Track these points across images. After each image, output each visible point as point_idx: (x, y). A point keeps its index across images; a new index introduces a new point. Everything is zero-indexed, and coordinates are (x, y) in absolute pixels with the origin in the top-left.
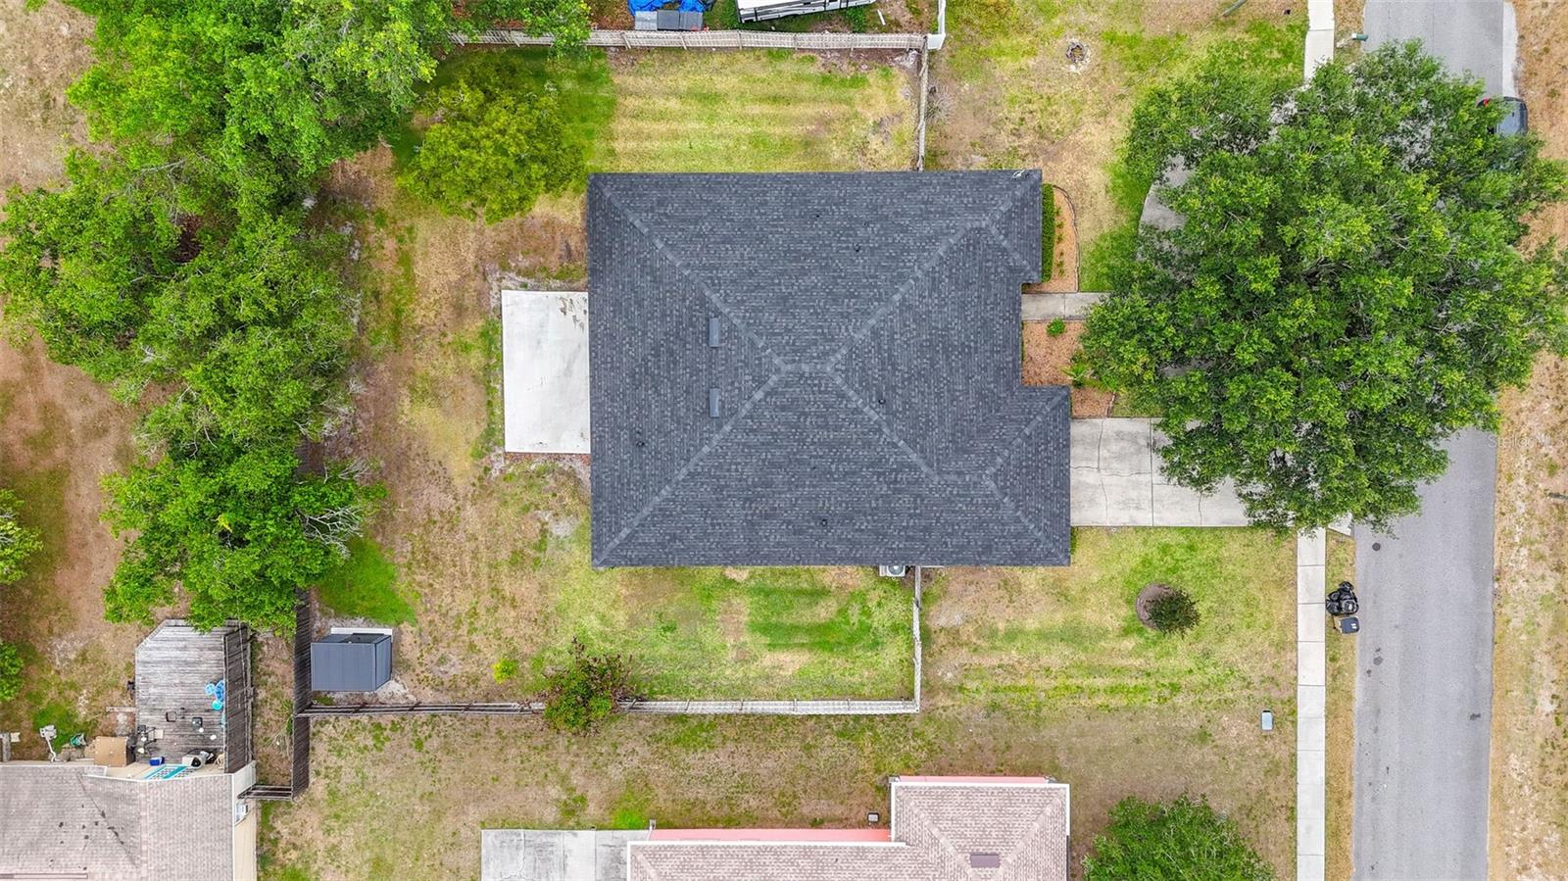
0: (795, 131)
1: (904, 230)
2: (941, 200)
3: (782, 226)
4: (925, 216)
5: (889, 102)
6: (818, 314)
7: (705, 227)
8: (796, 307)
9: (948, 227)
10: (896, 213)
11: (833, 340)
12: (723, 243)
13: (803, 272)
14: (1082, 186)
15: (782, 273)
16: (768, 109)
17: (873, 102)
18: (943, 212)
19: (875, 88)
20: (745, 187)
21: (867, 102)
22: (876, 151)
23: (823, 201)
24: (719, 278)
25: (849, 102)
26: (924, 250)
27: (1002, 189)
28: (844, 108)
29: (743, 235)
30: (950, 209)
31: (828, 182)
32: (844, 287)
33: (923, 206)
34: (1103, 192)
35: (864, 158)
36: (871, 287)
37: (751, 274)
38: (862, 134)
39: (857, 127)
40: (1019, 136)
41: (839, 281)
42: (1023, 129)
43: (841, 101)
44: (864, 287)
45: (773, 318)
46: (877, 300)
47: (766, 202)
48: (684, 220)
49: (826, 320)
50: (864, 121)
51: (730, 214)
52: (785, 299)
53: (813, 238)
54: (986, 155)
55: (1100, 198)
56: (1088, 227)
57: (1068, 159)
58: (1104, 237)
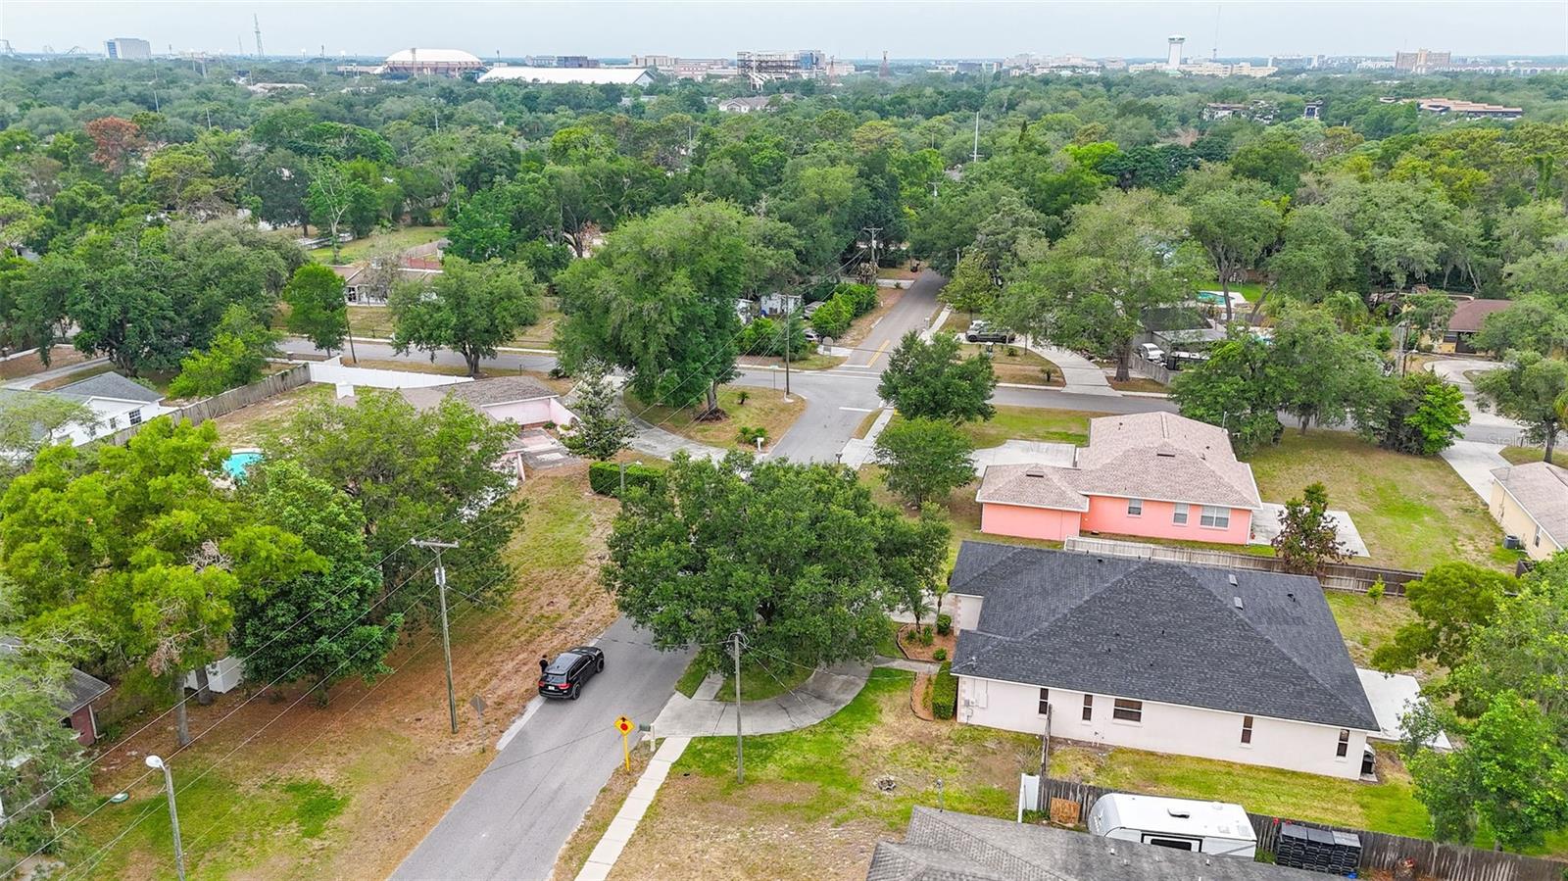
1: (1076, 643)
3: (1184, 661)
4: (1057, 651)
6: (1152, 595)
7: (1254, 669)
8: (1170, 601)
9: (1038, 640)
10: (1081, 657)
12: (1237, 655)
13: (1163, 624)
14: (901, 716)
15: (1182, 626)
18: (1041, 652)
26: (1061, 627)
27: (988, 663)
29: (1220, 658)
30: (1034, 653)
31: (1143, 690)
32: (1130, 610)
33: (1057, 659)
34: (884, 711)
36: (1106, 607)
40: (950, 750)
41: (1134, 615)
44: (1113, 608)
47: (1199, 682)
48: (1276, 677)
51: (1233, 677)
53: (1156, 648)
54: (984, 746)
55: (887, 709)
56: (901, 697)
57: (910, 732)
58: (889, 691)
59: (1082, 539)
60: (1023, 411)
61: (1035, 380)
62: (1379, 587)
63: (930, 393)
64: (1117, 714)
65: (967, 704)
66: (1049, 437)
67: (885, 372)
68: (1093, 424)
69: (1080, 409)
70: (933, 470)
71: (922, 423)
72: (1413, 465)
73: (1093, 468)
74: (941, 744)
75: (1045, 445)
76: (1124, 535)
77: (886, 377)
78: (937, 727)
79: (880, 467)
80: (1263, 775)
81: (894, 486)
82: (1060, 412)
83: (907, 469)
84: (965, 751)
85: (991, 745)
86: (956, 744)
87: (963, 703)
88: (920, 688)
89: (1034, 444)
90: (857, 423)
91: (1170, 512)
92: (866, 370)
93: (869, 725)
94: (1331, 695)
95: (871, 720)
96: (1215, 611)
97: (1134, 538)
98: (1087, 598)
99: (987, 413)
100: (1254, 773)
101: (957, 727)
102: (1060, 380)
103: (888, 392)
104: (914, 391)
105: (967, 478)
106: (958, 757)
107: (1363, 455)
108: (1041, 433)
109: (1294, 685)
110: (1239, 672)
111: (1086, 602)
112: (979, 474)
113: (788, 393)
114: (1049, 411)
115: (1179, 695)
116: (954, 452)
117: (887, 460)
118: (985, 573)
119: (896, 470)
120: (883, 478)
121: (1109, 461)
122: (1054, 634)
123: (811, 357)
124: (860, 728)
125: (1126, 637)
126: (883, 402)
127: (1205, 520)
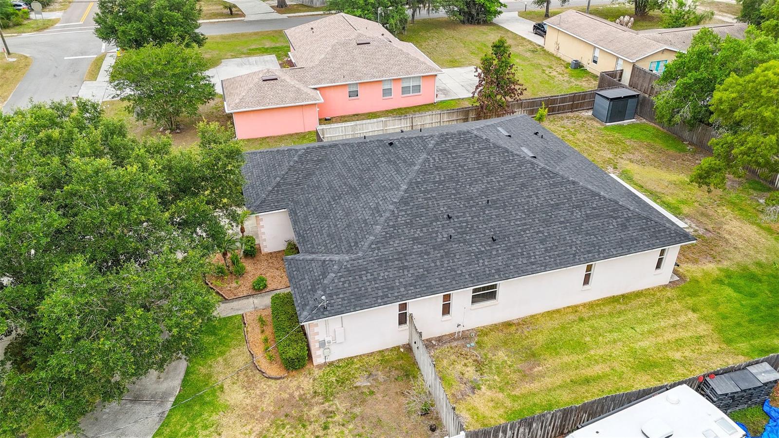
0: (550, 362)
1: (415, 240)
2: (392, 273)
3: (518, 226)
4: (402, 255)
5: (475, 408)
6: (460, 166)
7: (578, 214)
8: (478, 168)
9: (379, 249)
10: (428, 254)
11: (442, 151)
12: (557, 205)
13: (483, 193)
14: (249, 386)
15: (500, 190)
16: (589, 372)
17: (491, 404)
18: (387, 261)
19: (496, 416)
20: (565, 253)
21: (497, 404)
22: (465, 365)
23: (494, 253)
24: (545, 178)
25: (515, 399)
26: (394, 226)
27: (337, 294)
28: (517, 392)
29: (546, 213)
30: (380, 265)
31: (498, 271)
32: (448, 188)
33: (406, 264)
34: (225, 387)
35: (475, 358)
36: (426, 191)
37: (523, 185)
38: (486, 377)
39: (494, 380)
40: (325, 412)
41: (454, 192)
42: (323, 419)
43: (524, 396)
44: (432, 190)
45: (492, 158)
46: (419, 183)
47: (542, 242)
48: (598, 216)
49: (452, 163)
50: (490, 387)
51: (565, 228)
52: (489, 173)
53: (489, 220)
54: (356, 387)
55: (229, 381)
56: (238, 357)
57: (267, 405)
58: (222, 353)
59: (324, 127)
60: (223, 37)
61: (221, 15)
62: (543, 111)
63: (147, 27)
64: (476, 299)
65: (323, 344)
66: (251, 53)
67: (97, 14)
68: (288, 34)
69: (264, 30)
70: (175, 92)
71: (150, 51)
72: (485, 31)
73: (312, 64)
74: (311, 406)
75: (252, 59)
76: (349, 116)
77: (99, 20)
78: (295, 383)
79: (122, 100)
80: (607, 309)
81: (142, 115)
82: (251, 34)
83: (150, 97)
84: (340, 405)
85: (362, 382)
86: (326, 399)
87: (317, 345)
88: (255, 335)
89: (244, 60)
90: (86, 68)
91: (378, 90)
92: (80, 25)
93: (215, 417)
94: (646, 218)
95: (215, 409)
96: (518, 166)
97: (357, 117)
98: (404, 187)
99: (200, 41)
100: (598, 311)
101: (317, 373)
102: (239, 13)
103: (107, 32)
104: (131, 28)
105: (208, 94)
106: (338, 418)
107: (454, 30)
108: (245, 50)
109: (615, 218)
110: (568, 221)
111: (406, 191)
112: (218, 90)
113: (9, 53)
114: (243, 35)
115: (532, 263)
116: (192, 72)
117: (128, 91)
118: (278, 184)
119: (140, 100)
120: (129, 110)
121: (323, 56)
122: (391, 237)
123: (26, 22)
124: (205, 427)
125: (458, 217)
126: (104, 45)
127: (405, 90)
